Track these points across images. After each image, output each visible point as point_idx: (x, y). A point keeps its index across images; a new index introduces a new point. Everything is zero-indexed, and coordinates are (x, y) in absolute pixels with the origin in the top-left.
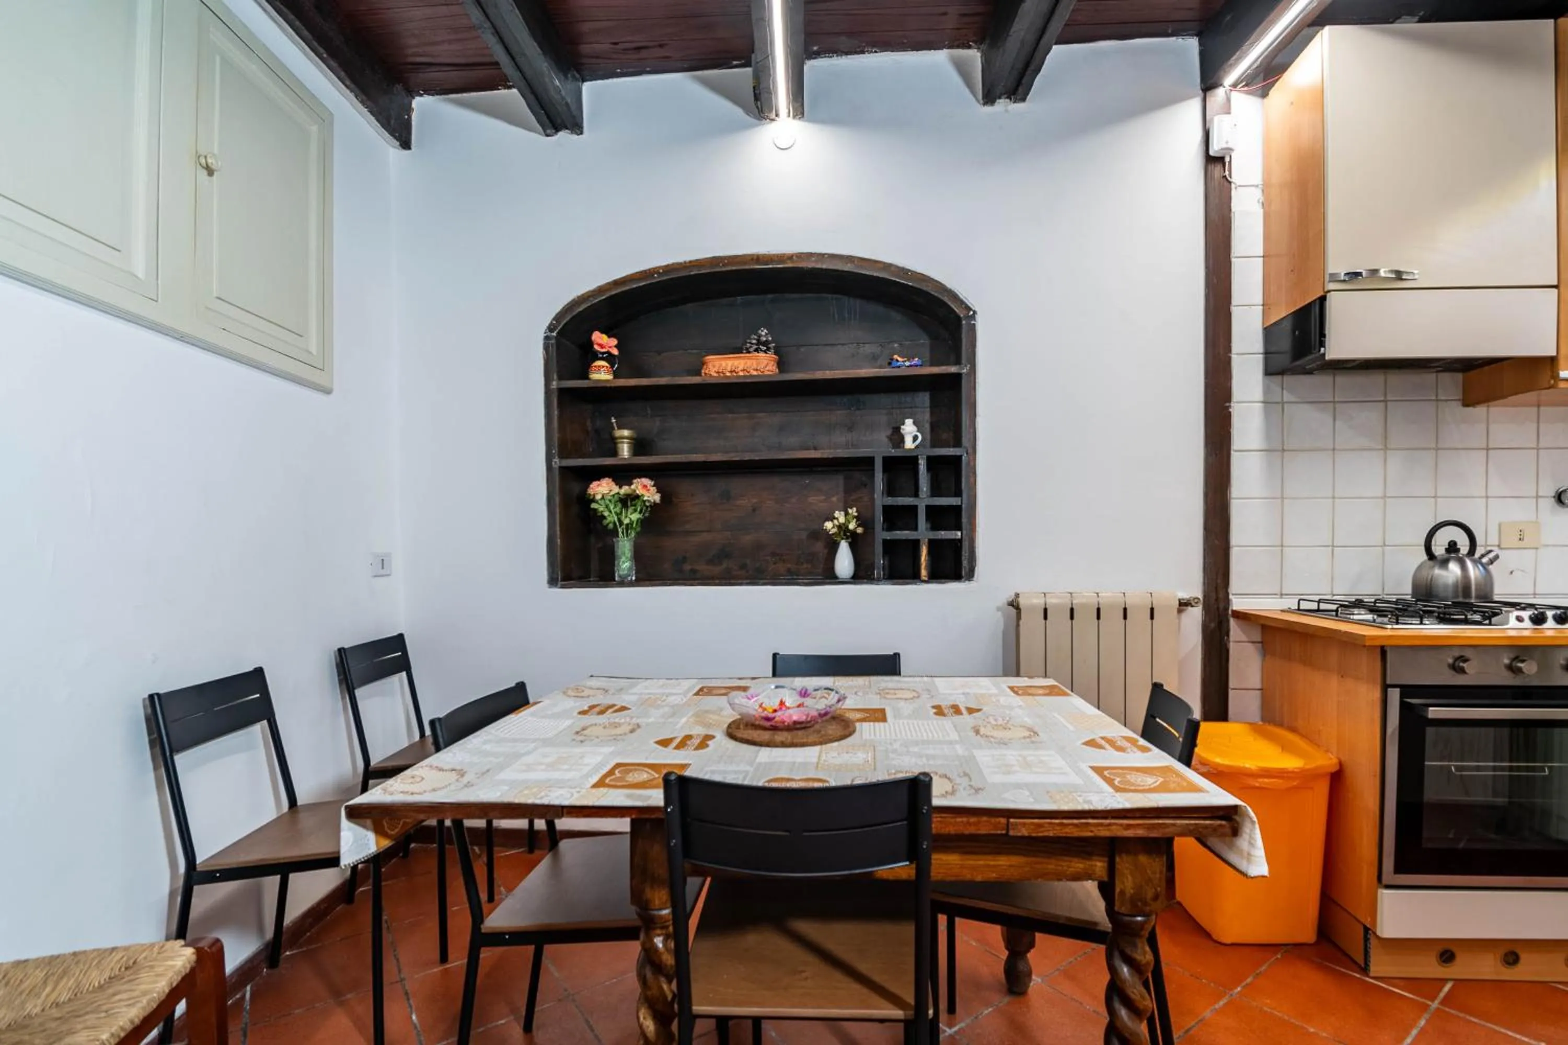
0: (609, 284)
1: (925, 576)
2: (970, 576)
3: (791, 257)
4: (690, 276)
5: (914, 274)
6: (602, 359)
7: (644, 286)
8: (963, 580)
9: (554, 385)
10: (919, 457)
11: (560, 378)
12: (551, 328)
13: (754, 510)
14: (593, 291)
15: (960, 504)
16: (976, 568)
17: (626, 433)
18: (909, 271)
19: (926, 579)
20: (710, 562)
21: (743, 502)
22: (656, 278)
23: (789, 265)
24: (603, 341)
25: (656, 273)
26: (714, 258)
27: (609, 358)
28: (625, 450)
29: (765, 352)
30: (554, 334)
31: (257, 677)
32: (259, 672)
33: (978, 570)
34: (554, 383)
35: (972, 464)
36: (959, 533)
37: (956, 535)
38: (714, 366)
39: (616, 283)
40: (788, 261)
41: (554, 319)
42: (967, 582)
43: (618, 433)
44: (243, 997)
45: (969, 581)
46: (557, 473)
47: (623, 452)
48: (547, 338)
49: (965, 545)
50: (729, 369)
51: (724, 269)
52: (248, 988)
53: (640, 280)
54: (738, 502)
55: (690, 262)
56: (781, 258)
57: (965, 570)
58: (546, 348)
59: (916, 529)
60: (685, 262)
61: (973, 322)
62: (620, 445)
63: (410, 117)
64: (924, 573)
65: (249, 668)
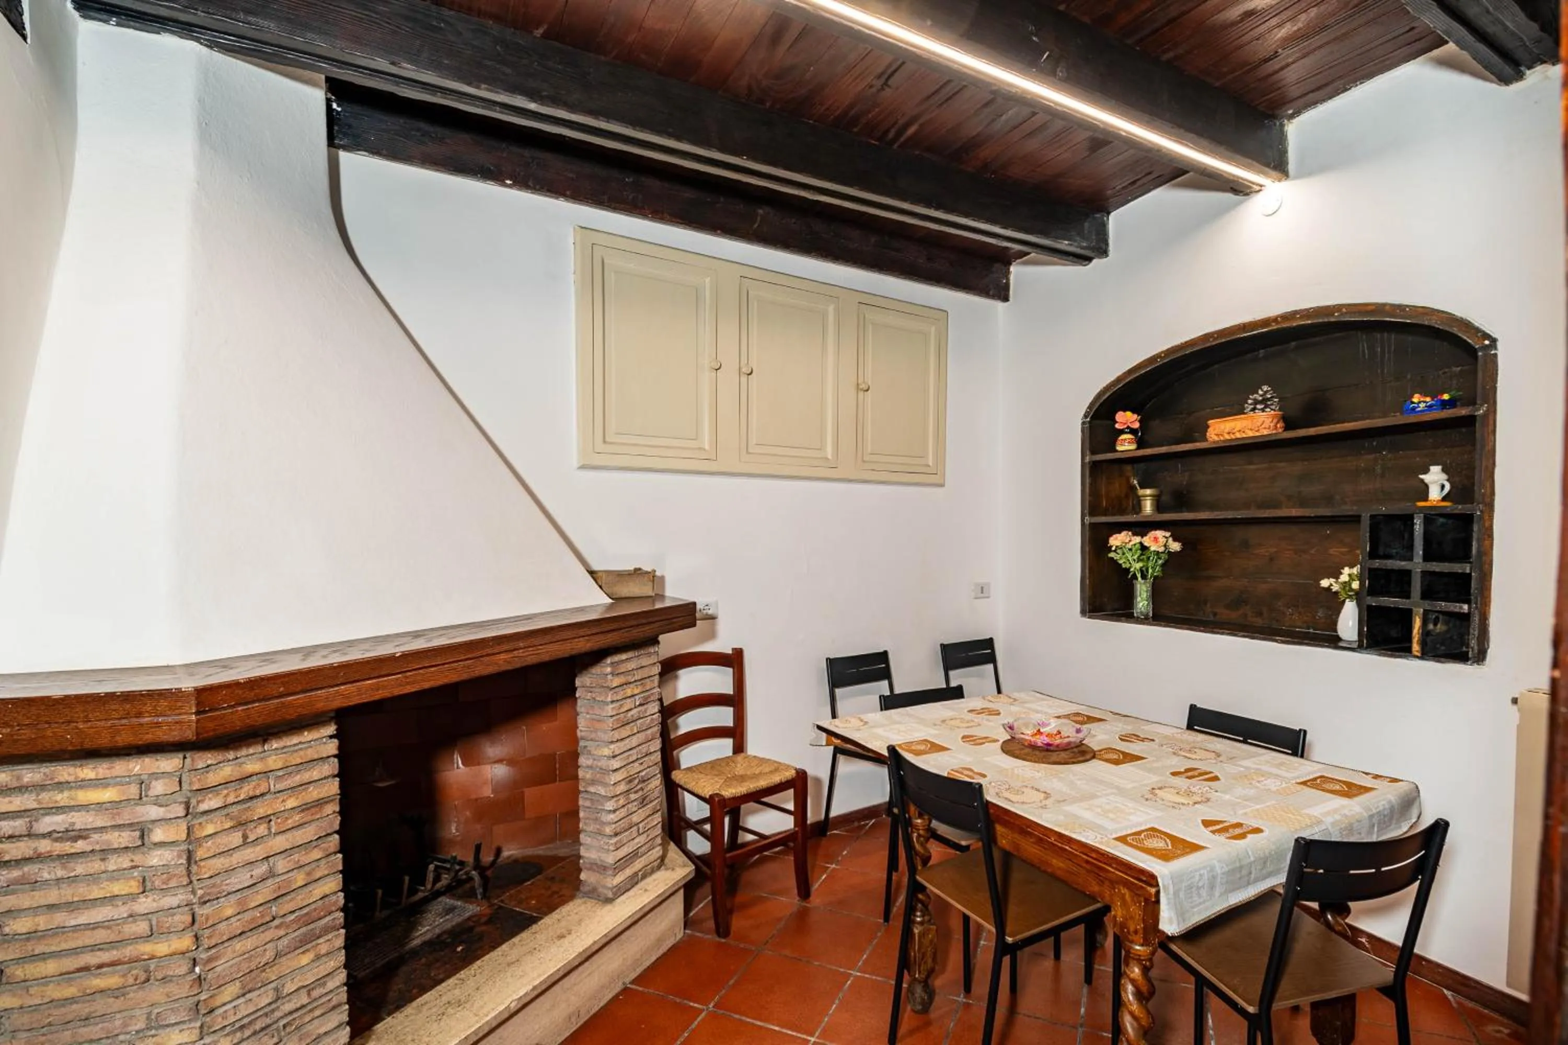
0: (1125, 373)
1: (1417, 651)
2: (1480, 657)
3: (1275, 320)
4: (1186, 354)
5: (1413, 309)
6: (1126, 433)
7: (1150, 370)
8: (1469, 663)
9: (1087, 459)
10: (1415, 515)
11: (1093, 452)
12: (1086, 416)
13: (1271, 559)
14: (1113, 382)
15: (1468, 571)
16: (1489, 651)
17: (1148, 492)
18: (1407, 306)
19: (1419, 654)
20: (1228, 607)
21: (1262, 551)
22: (1160, 362)
23: (1274, 327)
24: (1126, 418)
25: (1158, 358)
26: (1205, 335)
27: (1133, 431)
28: (1148, 507)
29: (1263, 410)
30: (1088, 419)
31: (883, 657)
32: (885, 653)
33: (1490, 653)
34: (1088, 458)
35: (1487, 524)
36: (1466, 607)
37: (1461, 608)
38: (1214, 430)
39: (1130, 372)
40: (1273, 324)
41: (1088, 408)
42: (1476, 666)
43: (1141, 492)
44: (868, 824)
45: (1478, 664)
46: (1087, 528)
47: (1145, 507)
48: (1083, 423)
49: (1476, 619)
50: (1227, 431)
51: (1214, 343)
52: (873, 821)
53: (1146, 366)
54: (1257, 552)
55: (1186, 342)
56: (1266, 322)
57: (1472, 651)
58: (1083, 431)
59: (1408, 597)
60: (1182, 344)
61: (1493, 352)
62: (1143, 503)
63: (1008, 280)
64: (1416, 647)
65: (881, 650)
